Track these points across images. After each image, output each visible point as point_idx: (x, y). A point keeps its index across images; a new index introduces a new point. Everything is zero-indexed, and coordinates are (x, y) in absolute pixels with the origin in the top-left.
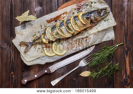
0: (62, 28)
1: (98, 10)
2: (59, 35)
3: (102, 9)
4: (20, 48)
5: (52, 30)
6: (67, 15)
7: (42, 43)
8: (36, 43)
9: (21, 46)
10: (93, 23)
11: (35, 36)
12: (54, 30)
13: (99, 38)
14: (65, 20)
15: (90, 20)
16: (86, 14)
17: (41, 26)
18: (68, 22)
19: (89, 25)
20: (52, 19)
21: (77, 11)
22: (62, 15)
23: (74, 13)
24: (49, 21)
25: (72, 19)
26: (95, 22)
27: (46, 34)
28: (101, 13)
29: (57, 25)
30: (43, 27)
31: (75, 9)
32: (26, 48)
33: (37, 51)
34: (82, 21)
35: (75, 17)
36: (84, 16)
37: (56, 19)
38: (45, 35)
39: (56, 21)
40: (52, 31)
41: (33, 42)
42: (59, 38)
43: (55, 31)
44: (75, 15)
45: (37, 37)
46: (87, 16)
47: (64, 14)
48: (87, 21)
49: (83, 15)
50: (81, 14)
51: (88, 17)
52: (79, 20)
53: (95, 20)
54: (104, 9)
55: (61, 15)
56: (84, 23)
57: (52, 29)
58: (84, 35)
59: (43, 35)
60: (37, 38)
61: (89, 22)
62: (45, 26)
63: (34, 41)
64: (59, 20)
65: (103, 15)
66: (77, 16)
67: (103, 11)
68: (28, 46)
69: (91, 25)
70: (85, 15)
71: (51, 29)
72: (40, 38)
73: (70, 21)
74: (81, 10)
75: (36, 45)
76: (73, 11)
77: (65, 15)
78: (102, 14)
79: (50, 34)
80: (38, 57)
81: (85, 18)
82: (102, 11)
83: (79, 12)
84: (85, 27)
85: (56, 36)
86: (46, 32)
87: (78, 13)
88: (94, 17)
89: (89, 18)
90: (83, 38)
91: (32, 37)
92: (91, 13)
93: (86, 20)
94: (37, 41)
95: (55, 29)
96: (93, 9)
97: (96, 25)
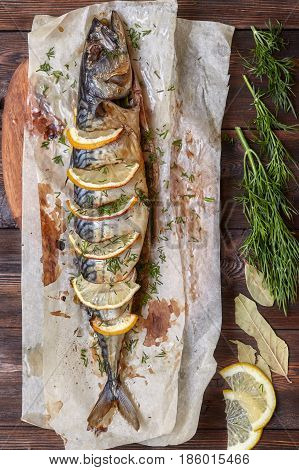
1: (87, 54)
2: (122, 258)
3: (88, 39)
4: (111, 435)
5: (91, 276)
6: (55, 189)
7: (126, 342)
8: (118, 362)
9: (103, 430)
10: (129, 95)
11: (89, 354)
12: (94, 272)
13: (203, 97)
14: (72, 207)
15: (111, 104)
16: (81, 108)
17: (57, 313)
18: (83, 199)
19: (132, 117)
20: (46, 257)
21: (56, 140)
22: (48, 211)
23: (58, 159)
24: (50, 275)
25: (75, 177)
26: (128, 86)
27: (99, 308)
28: (103, 47)
29: (77, 249)
30: (62, 306)
31: (44, 145)
32: (122, 414)
33: (151, 371)
34: (101, 139)
35: (76, 161)
36: (88, 123)
37: (53, 244)
38: (99, 316)
39: (61, 245)
40: (94, 280)
41: (109, 375)
42: (132, 264)
43: (99, 265)
44: (67, 157)
45: (94, 348)
46: (90, 110)
47: (43, 202)
48: (109, 117)
49: (80, 125)
50: (74, 132)
51: (94, 108)
52: (91, 152)
53: (121, 85)
54: (92, 31)
55: (42, 213)
56: (115, 134)
57: (86, 277)
58: (162, 154)
59: (96, 323)
60: (99, 352)
61: (118, 110)
62: (64, 299)
63: (105, 367)
64: (60, 233)
65: (115, 41)
66: (75, 151)
67: (100, 36)
68: (115, 399)
69: (137, 109)
70: (82, 116)
71: (84, 282)
72: (103, 340)
73: (83, 191)
74: (56, 123)
75: (124, 367)
76: (47, 157)
77: (51, 199)
78: (109, 47)
79: (103, 295)
80: (176, 377)
81: (96, 124)
82: (97, 40)
83: (62, 134)
84: (134, 138)
85: (118, 272)
86: (89, 304)
87: (62, 140)
88: (107, 82)
89: (101, 105)
90: (174, 166)
91: (88, 371)
92: (84, 88)
93: (106, 119)
94: (113, 355)
95: (89, 262)
96: (74, 75)
97: (142, 84)
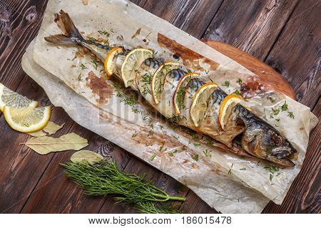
0: (171, 80)
1: (278, 135)
2: (149, 86)
3: (286, 140)
4: (50, 22)
5: (148, 63)
6: (211, 72)
7: (99, 61)
8: (90, 51)
9: (56, 20)
10: (240, 146)
11: (104, 37)
12: (149, 66)
13: (215, 189)
14: (195, 75)
15: (241, 131)
16: (249, 112)
17: (138, 32)
18: (195, 83)
20: (175, 44)
21: (239, 90)
22: (201, 60)
23: (227, 84)
24: (163, 40)
25: (210, 86)
26: (246, 147)
27: (128, 56)
28: (277, 146)
29: (169, 63)
30: (140, 37)
31: (240, 81)
32: (59, 35)
33: (73, 66)
34: (224, 113)
35: (219, 92)
36: (237, 111)
37: (179, 52)
38: (122, 54)
39: (176, 57)
41: (85, 41)
42: (142, 90)
43: (152, 70)
44: (226, 90)
45: (106, 42)
47: (207, 61)
48: (234, 125)
49: (239, 106)
50: (238, 100)
51: (244, 120)
52: (220, 103)
53: (249, 144)
55: (201, 57)
56: (222, 124)
57: (150, 59)
58: (196, 145)
59: (120, 50)
60: (103, 43)
61: (236, 133)
62: (145, 41)
64: (184, 60)
65: (276, 155)
66: (225, 95)
67: (284, 148)
68: (69, 36)
69: (229, 145)
70: (243, 111)
71: (147, 57)
72: (108, 49)
73: (199, 85)
74: (249, 95)
75: (85, 53)
76: (232, 78)
77: (206, 66)
78: (275, 150)
80: (62, 78)
81: (234, 116)
82: (284, 145)
83: (241, 95)
85: (142, 79)
87: (236, 93)
88: (255, 136)
90: (184, 148)
91: (95, 31)
93: (234, 123)
94: (96, 49)
95: (157, 66)
96: (270, 121)
97: (243, 157)
